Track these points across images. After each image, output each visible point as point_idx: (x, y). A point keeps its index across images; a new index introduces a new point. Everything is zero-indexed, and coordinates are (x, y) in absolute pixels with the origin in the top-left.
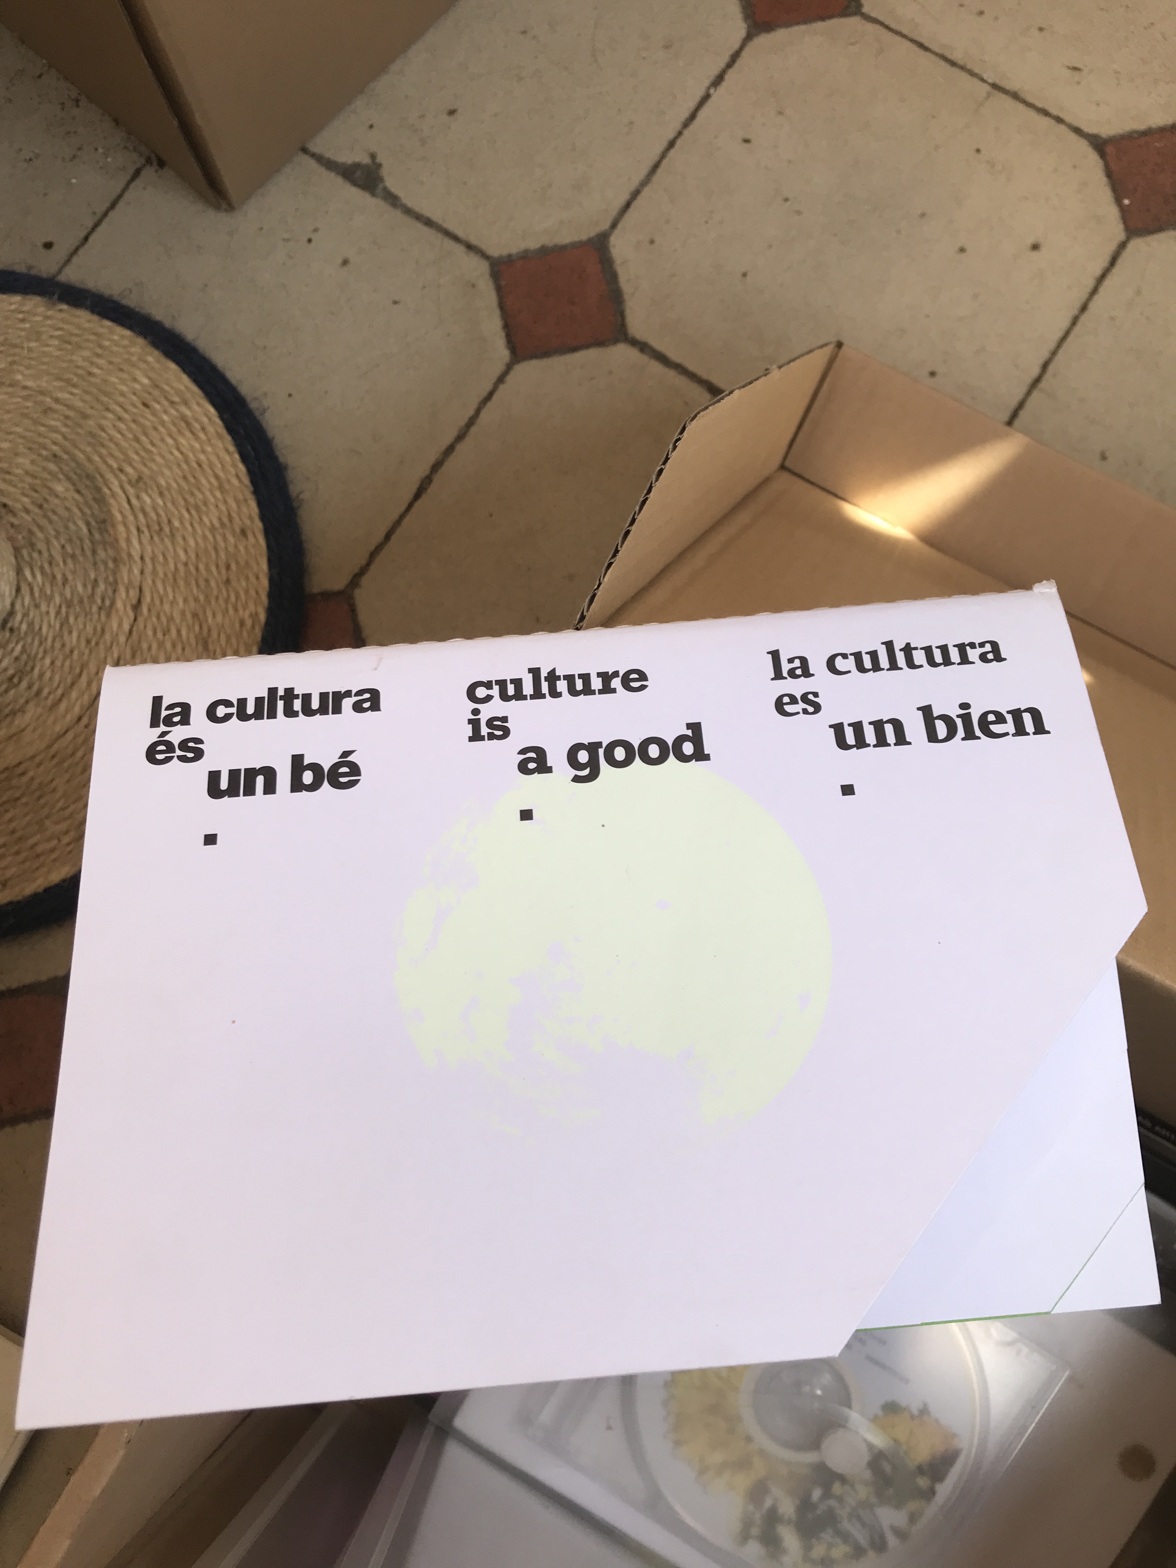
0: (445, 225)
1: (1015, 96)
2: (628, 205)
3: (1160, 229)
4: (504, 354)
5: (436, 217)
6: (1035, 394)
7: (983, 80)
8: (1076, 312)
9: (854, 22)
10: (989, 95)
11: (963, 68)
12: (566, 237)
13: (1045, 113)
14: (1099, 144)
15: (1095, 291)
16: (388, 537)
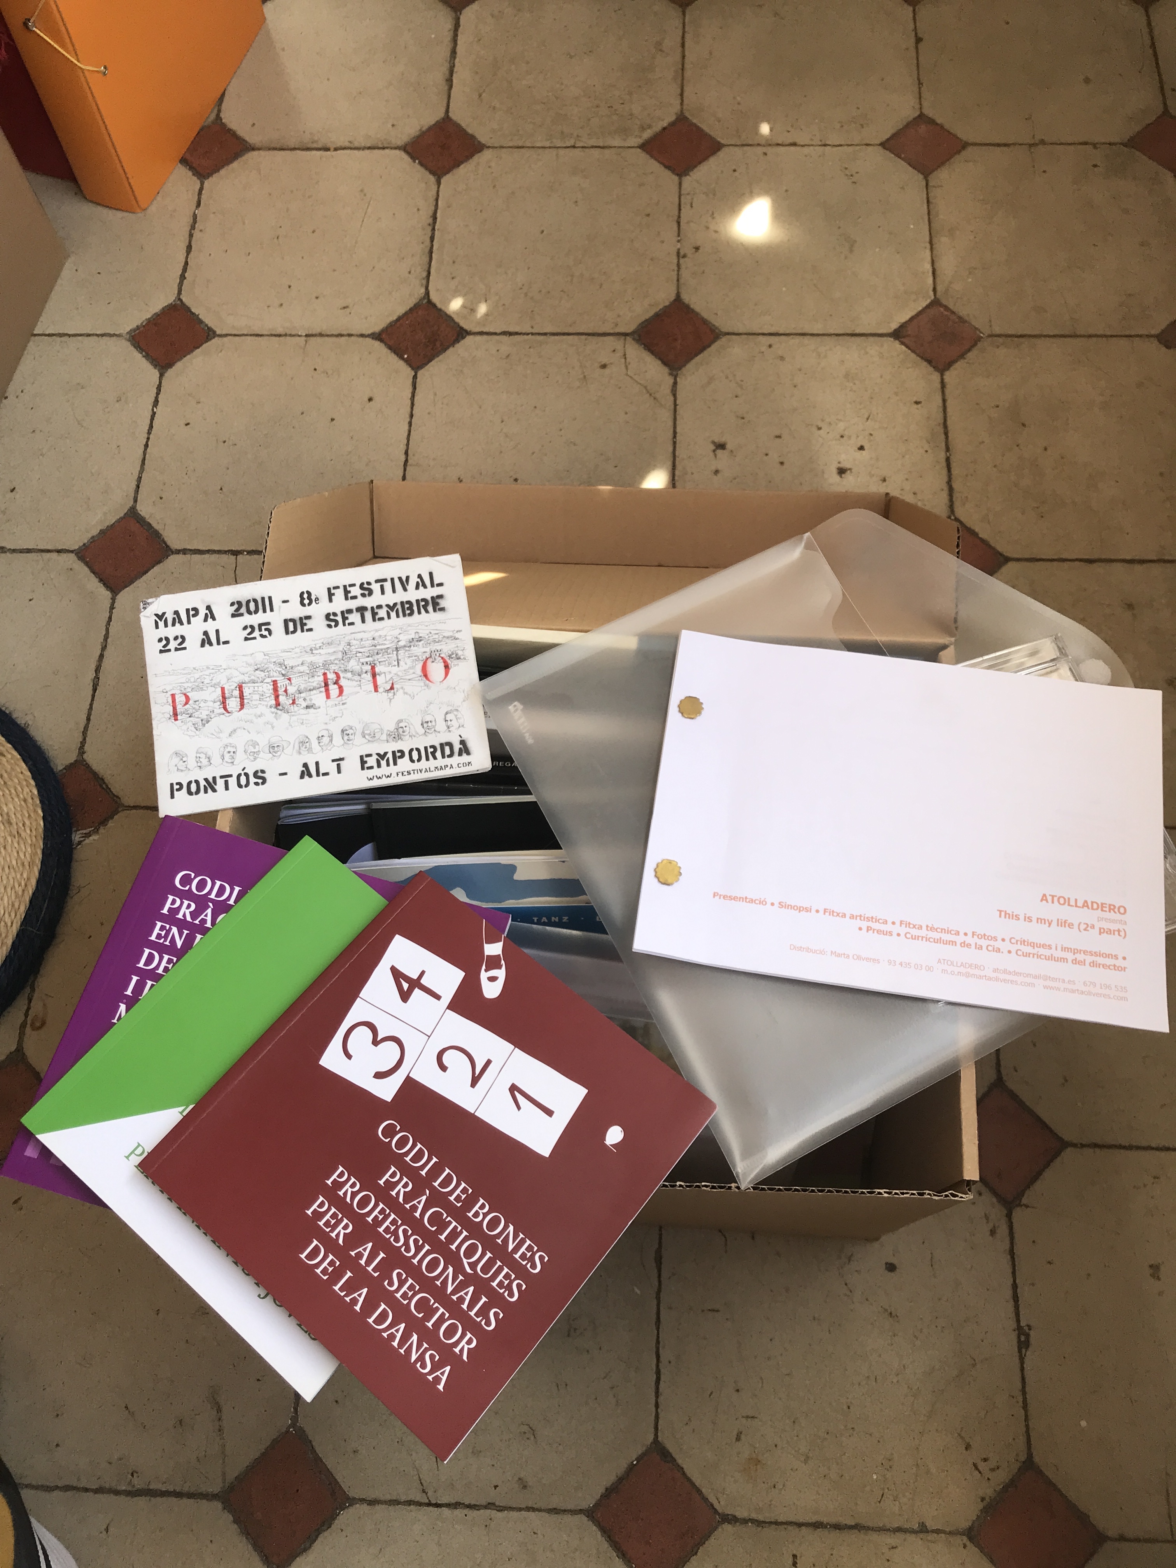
0: (39, 548)
1: (321, 335)
2: (138, 487)
3: (430, 361)
4: (108, 594)
5: (31, 546)
6: (408, 468)
7: (300, 336)
8: (408, 420)
9: (216, 341)
10: (306, 341)
11: (286, 335)
12: (111, 520)
13: (341, 335)
14: (377, 336)
15: (413, 404)
16: (88, 719)
